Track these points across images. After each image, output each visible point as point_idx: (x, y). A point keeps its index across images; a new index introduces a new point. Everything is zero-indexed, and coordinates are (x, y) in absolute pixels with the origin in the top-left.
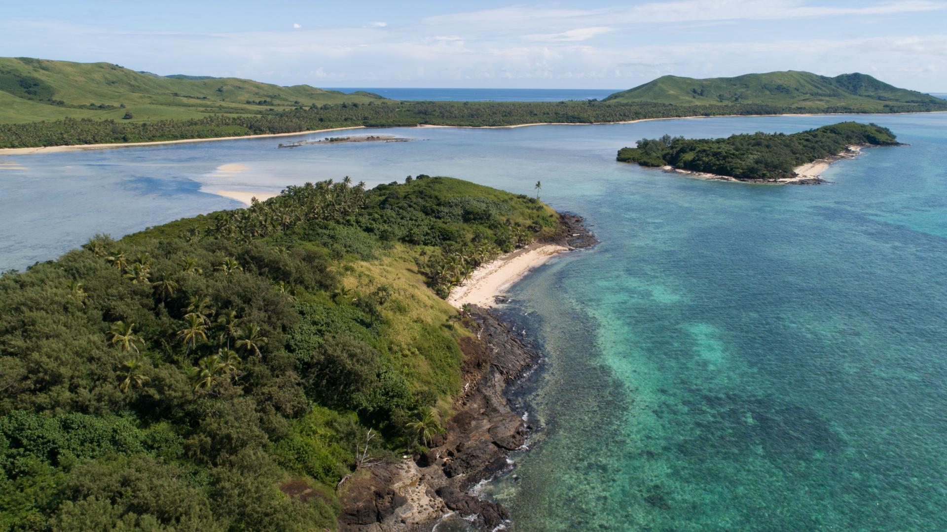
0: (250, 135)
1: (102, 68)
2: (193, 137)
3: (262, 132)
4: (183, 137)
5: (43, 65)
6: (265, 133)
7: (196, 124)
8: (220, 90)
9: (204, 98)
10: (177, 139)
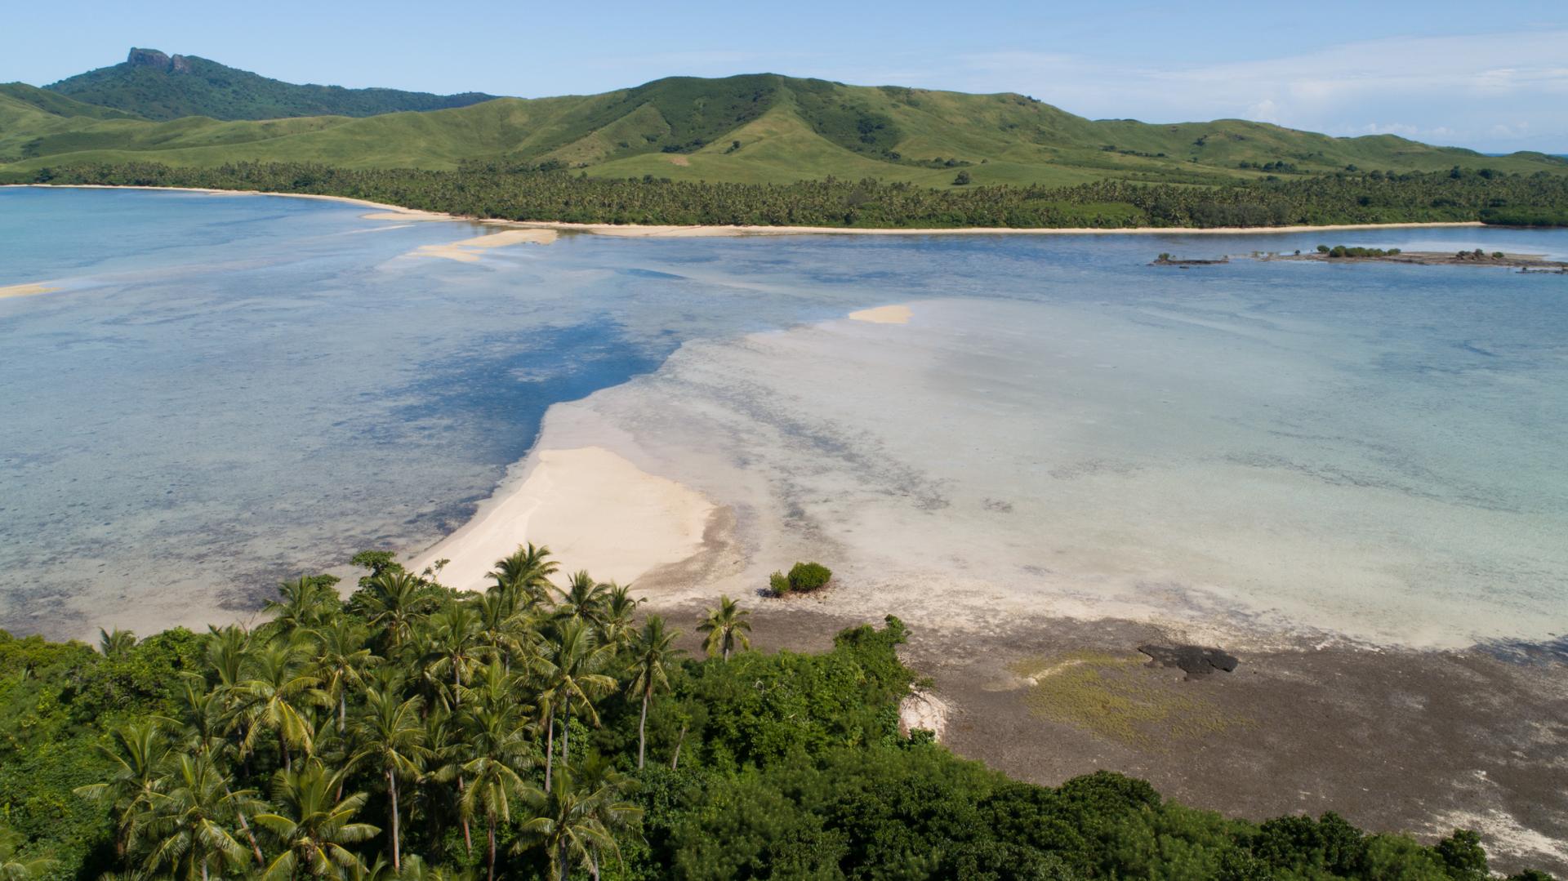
0: (1136, 226)
1: (1003, 102)
2: (995, 224)
3: (1173, 221)
4: (972, 222)
5: (913, 98)
6: (1179, 225)
7: (1041, 196)
8: (1200, 143)
9: (1161, 155)
10: (957, 226)
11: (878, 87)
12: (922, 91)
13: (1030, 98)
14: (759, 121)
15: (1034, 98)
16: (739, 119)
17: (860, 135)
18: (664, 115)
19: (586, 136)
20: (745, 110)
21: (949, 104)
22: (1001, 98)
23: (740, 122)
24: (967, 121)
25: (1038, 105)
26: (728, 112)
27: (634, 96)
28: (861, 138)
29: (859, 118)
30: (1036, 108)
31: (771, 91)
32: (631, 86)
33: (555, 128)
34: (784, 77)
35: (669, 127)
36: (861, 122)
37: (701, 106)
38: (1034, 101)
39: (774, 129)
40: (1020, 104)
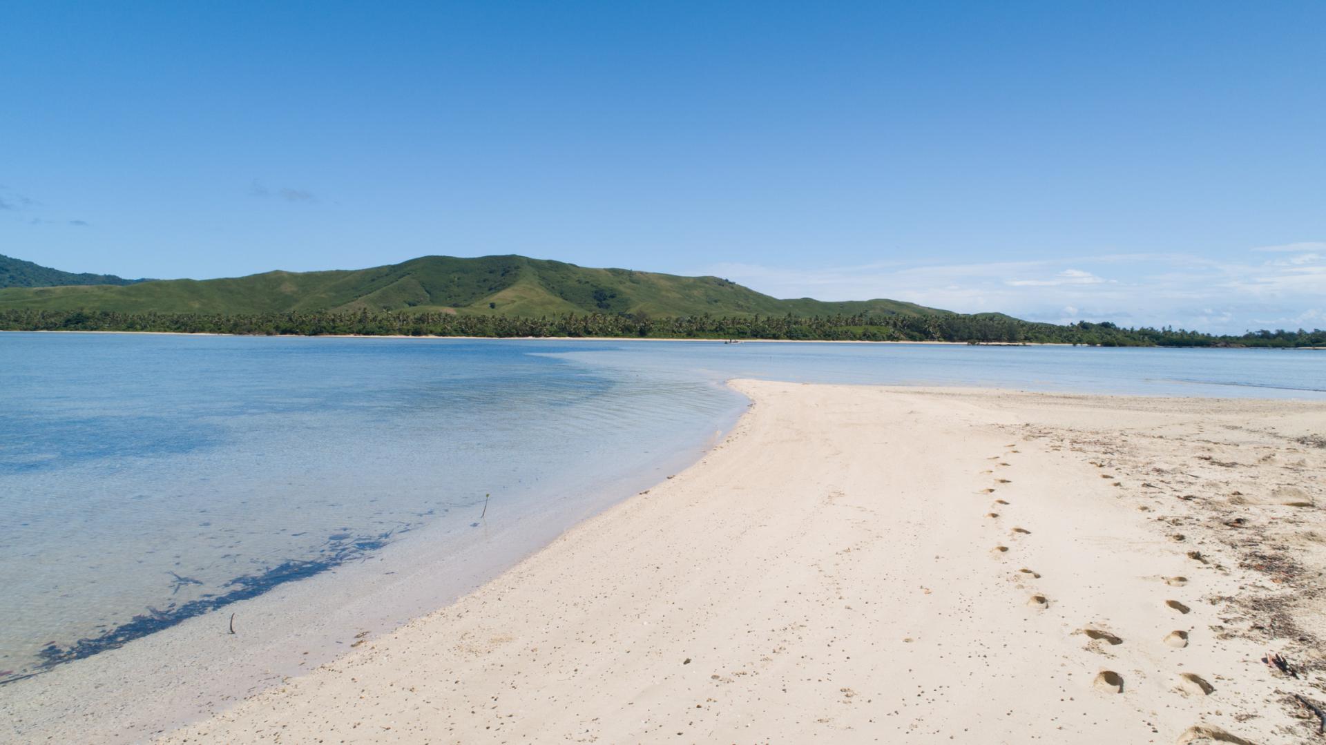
1: (707, 283)
5: (635, 277)
11: (604, 269)
12: (642, 273)
13: (727, 280)
14: (509, 289)
15: (730, 280)
16: (490, 289)
17: (596, 302)
18: (423, 285)
19: (353, 301)
20: (495, 282)
21: (663, 282)
22: (704, 281)
23: (491, 291)
24: (680, 296)
25: (734, 286)
26: (480, 284)
27: (395, 271)
28: (598, 304)
29: (594, 289)
30: (732, 288)
31: (517, 268)
32: (393, 263)
33: (323, 296)
34: (527, 258)
35: (428, 296)
36: (596, 292)
37: (456, 279)
38: (730, 283)
39: (523, 295)
40: (720, 285)
